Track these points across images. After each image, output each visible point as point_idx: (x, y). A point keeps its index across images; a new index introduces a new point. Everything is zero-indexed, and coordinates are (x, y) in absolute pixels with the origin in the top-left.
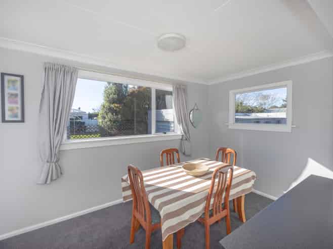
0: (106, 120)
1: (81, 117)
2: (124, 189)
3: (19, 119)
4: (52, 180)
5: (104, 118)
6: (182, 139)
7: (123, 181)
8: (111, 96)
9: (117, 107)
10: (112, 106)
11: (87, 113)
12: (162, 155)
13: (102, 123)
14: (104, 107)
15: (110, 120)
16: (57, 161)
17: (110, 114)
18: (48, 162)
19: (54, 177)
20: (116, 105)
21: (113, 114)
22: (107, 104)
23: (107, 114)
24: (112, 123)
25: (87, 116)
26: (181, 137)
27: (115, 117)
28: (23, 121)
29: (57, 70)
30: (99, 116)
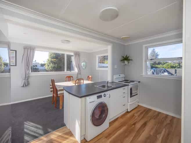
0: (49, 67)
1: (36, 66)
2: (51, 88)
3: (15, 65)
4: (25, 85)
5: (49, 66)
6: (78, 74)
7: (50, 85)
8: (52, 55)
9: (56, 61)
10: (53, 60)
11: (40, 63)
12: (66, 78)
13: (48, 69)
14: (48, 60)
15: (52, 67)
16: (27, 79)
17: (51, 64)
18: (24, 79)
19: (26, 85)
20: (54, 59)
21: (53, 64)
22: (50, 59)
23: (50, 64)
25: (40, 65)
26: (77, 73)
27: (54, 65)
28: (16, 65)
29: (28, 49)
30: (46, 65)
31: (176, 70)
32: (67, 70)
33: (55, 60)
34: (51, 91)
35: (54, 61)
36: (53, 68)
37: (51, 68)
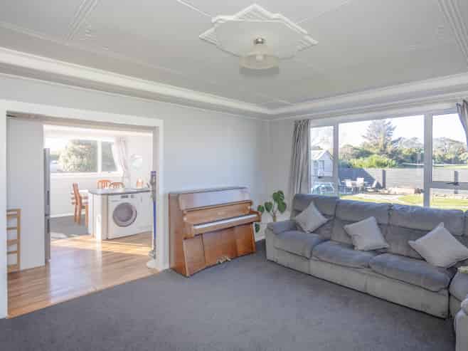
0: (68, 164)
5: (67, 161)
7: (71, 194)
9: (84, 149)
10: (77, 147)
13: (64, 167)
14: (66, 148)
17: (74, 157)
20: (81, 146)
21: (77, 157)
22: (70, 145)
23: (70, 157)
24: (76, 168)
26: (122, 175)
27: (80, 160)
30: (61, 159)
31: (384, 172)
32: (103, 170)
33: (82, 149)
34: (73, 203)
35: (80, 150)
36: (78, 167)
37: (71, 167)
